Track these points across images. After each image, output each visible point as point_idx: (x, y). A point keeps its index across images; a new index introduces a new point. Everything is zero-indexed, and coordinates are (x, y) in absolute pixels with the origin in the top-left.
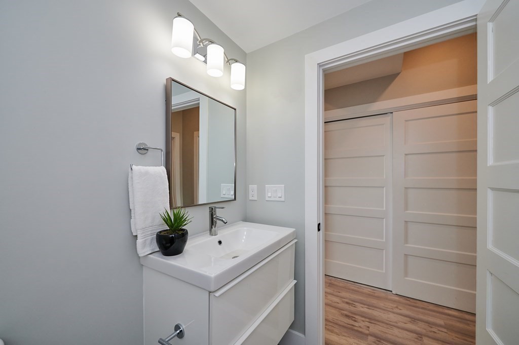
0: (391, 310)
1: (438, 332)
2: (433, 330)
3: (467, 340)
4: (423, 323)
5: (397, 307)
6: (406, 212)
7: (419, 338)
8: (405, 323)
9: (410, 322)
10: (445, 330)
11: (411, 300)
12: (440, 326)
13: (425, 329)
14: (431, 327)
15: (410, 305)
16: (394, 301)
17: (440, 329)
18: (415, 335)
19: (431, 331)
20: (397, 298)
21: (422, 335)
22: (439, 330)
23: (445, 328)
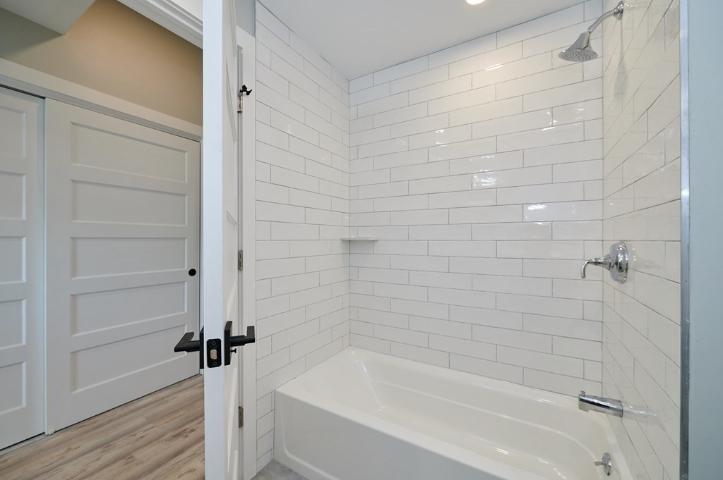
0: (63, 460)
1: (145, 434)
2: (139, 435)
3: (175, 418)
4: (122, 438)
5: (69, 449)
6: (74, 279)
7: (130, 460)
8: (98, 459)
9: (103, 452)
10: (151, 425)
11: (86, 423)
12: (144, 425)
13: (129, 443)
14: (135, 435)
15: (88, 432)
16: (59, 444)
17: (145, 428)
18: (121, 461)
19: (137, 440)
20: (60, 437)
21: (130, 454)
22: (146, 431)
23: (149, 423)
